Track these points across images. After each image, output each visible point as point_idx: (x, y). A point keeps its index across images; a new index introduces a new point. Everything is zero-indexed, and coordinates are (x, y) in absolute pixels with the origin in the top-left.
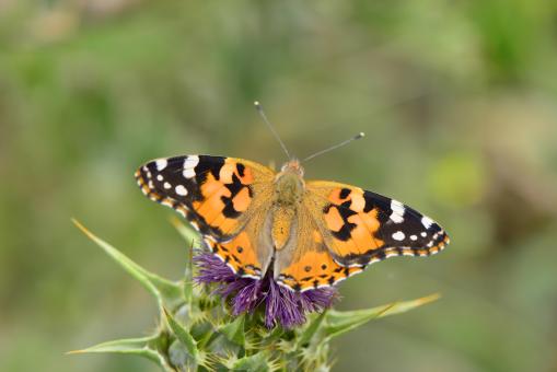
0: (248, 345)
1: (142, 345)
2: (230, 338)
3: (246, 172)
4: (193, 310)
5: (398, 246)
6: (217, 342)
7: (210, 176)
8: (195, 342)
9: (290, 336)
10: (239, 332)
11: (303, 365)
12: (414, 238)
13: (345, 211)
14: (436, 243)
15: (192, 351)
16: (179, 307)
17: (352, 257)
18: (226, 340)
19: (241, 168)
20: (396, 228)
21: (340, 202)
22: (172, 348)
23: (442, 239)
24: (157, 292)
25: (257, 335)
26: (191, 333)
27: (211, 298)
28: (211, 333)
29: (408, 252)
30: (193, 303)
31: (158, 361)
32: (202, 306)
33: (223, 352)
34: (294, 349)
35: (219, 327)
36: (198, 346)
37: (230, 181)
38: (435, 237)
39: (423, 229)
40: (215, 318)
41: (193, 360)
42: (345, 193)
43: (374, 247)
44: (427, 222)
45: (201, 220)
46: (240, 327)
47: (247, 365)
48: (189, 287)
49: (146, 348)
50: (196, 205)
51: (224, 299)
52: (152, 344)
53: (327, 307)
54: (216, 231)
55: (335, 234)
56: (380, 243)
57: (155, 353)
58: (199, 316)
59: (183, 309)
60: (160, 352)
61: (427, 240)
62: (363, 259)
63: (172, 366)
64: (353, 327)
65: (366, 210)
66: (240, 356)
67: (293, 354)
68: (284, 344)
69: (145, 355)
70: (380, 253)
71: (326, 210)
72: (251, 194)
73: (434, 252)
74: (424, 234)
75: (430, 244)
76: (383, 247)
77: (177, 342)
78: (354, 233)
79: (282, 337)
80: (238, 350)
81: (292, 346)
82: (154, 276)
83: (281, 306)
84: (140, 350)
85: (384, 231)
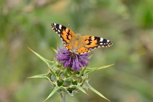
0: (68, 75)
1: (44, 76)
2: (64, 73)
3: (70, 31)
4: (56, 67)
5: (101, 45)
6: (62, 74)
7: (64, 30)
8: (56, 75)
9: (78, 73)
10: (66, 72)
11: (82, 80)
12: (105, 44)
13: (90, 40)
14: (110, 45)
15: (55, 77)
16: (53, 67)
17: (90, 48)
18: (63, 74)
19: (69, 30)
20: (101, 42)
21: (89, 39)
22: (51, 77)
23: (111, 44)
24: (48, 64)
25: (71, 73)
26: (56, 73)
27: (60, 65)
28: (60, 73)
29: (103, 46)
30: (56, 66)
31: (48, 80)
32: (58, 66)
33: (63, 77)
34: (79, 76)
35: (62, 71)
36: (57, 75)
37: (67, 32)
38: (110, 43)
39: (107, 42)
40: (61, 69)
41: (56, 79)
42: (90, 37)
43: (95, 46)
44: (108, 41)
45: (63, 38)
46: (66, 71)
47: (68, 80)
48: (55, 62)
49: (45, 77)
50: (62, 35)
51: (63, 64)
52: (47, 76)
53: (86, 66)
54: (66, 41)
55: (87, 44)
56: (97, 45)
57: (48, 78)
58: (57, 69)
59: (54, 68)
60: (49, 77)
61: (108, 44)
62: (93, 48)
63: (52, 81)
64: (93, 71)
65: (95, 40)
66: (67, 78)
67: (79, 77)
68: (77, 75)
69: (45, 78)
70: (97, 47)
71: (86, 40)
72: (71, 36)
73: (109, 46)
74: (107, 43)
75: (108, 45)
76: (98, 46)
77: (52, 75)
78: (91, 44)
79: (76, 73)
80: (66, 76)
81: (79, 75)
82: (47, 60)
83: (75, 65)
84: (44, 77)
85: (98, 43)
